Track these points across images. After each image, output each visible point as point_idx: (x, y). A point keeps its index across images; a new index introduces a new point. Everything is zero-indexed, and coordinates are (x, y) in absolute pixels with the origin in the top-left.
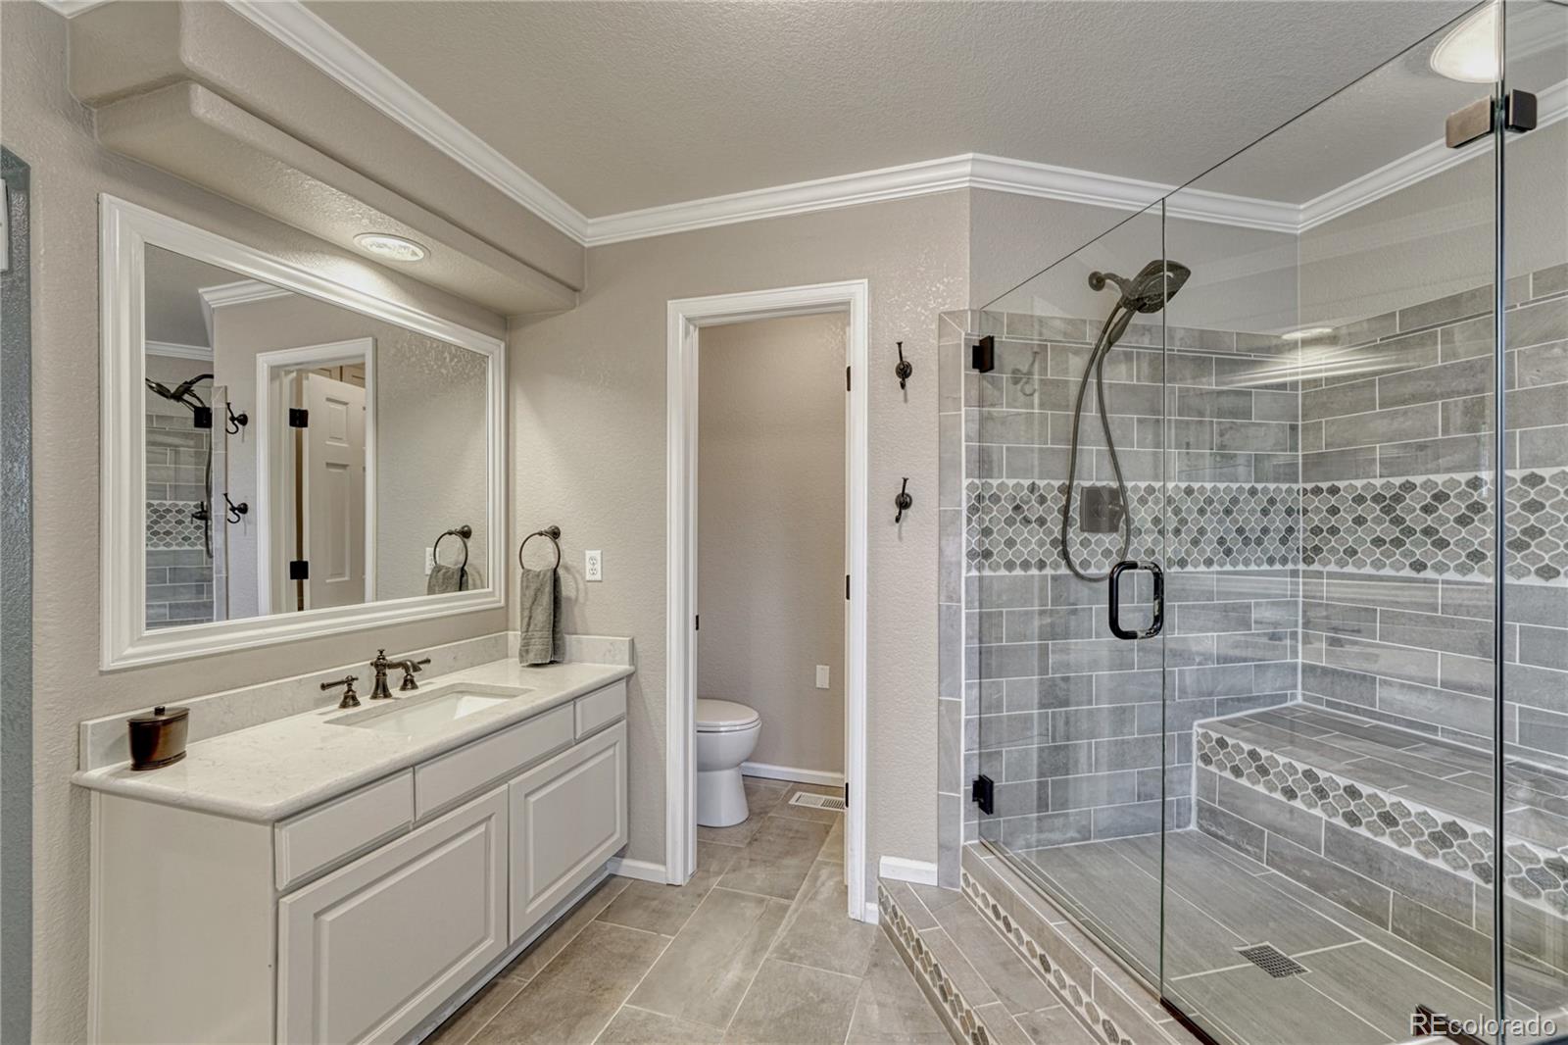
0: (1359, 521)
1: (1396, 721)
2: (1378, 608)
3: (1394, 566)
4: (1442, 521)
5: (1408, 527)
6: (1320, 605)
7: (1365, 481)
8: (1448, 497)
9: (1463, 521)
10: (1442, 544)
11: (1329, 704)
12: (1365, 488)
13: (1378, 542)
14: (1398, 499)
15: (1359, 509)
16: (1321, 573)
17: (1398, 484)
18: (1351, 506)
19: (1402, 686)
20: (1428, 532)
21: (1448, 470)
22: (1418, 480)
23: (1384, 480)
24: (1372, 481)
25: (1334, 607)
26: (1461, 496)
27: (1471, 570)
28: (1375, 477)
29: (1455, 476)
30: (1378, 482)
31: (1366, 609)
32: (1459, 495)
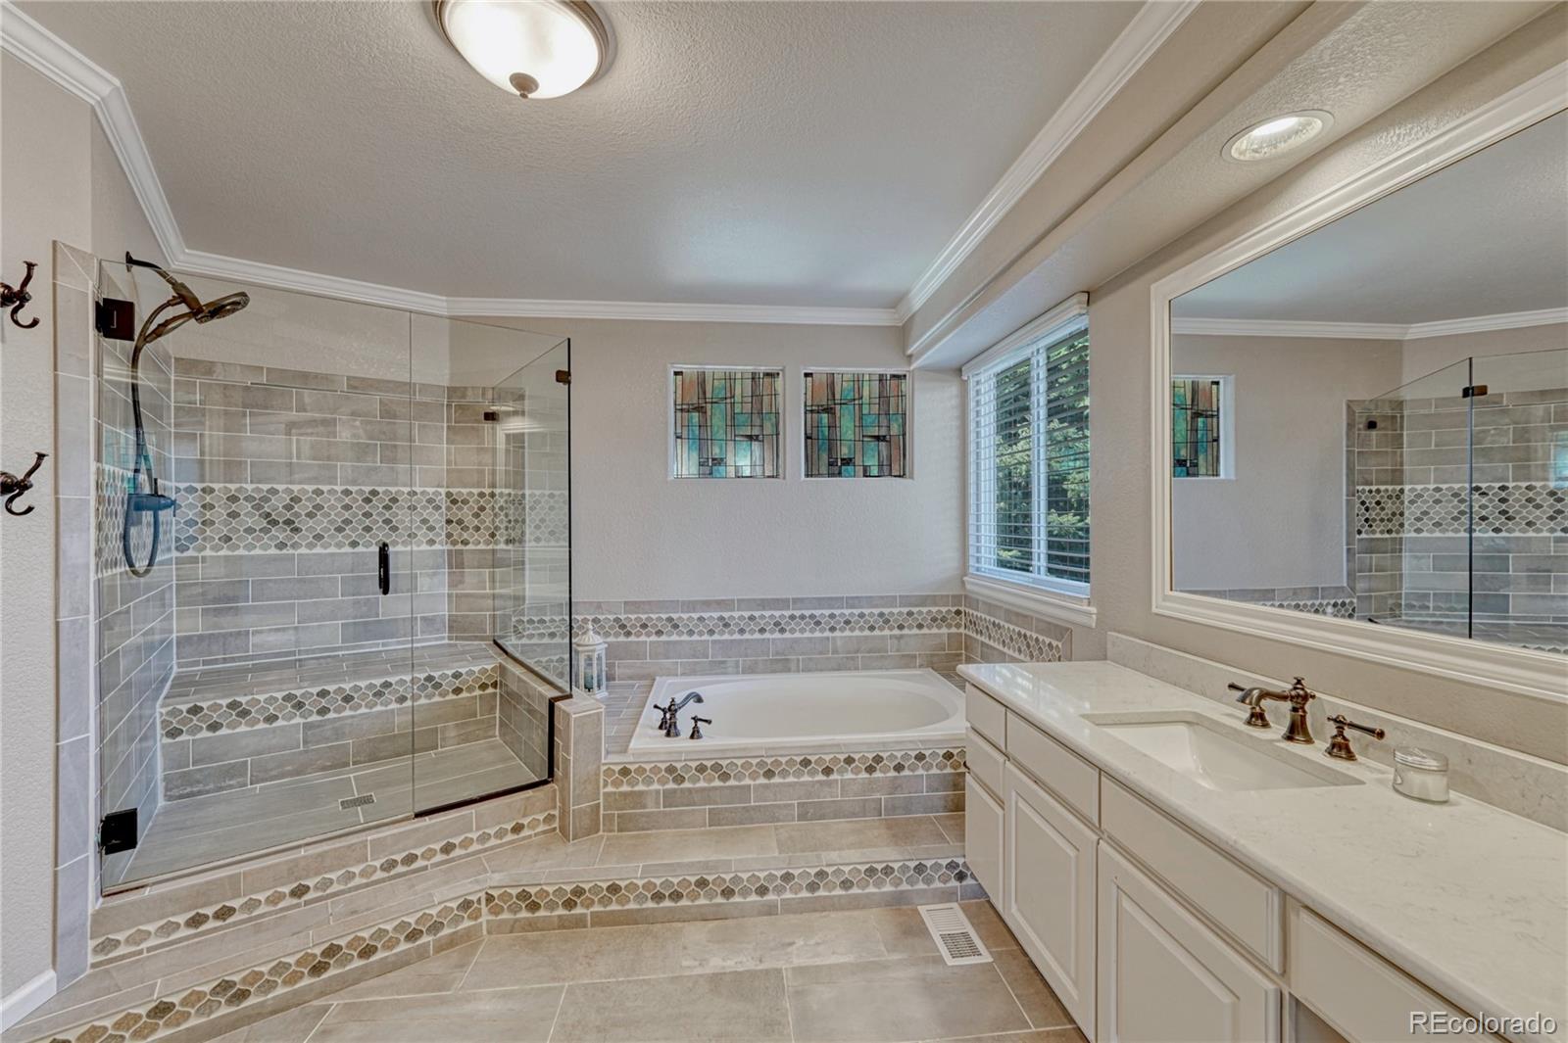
0: (234, 515)
1: (266, 656)
2: (250, 579)
3: (262, 548)
4: (297, 515)
5: (274, 519)
6: (197, 584)
7: (238, 485)
8: (301, 500)
9: (310, 515)
10: (296, 530)
11: (205, 663)
12: (239, 490)
13: (249, 531)
14: (265, 499)
15: (233, 506)
16: (197, 558)
17: (265, 489)
18: (225, 503)
19: (270, 630)
20: (288, 522)
21: (300, 483)
22: (280, 487)
23: (254, 486)
24: (244, 485)
25: (210, 584)
26: (309, 499)
27: (315, 546)
28: (247, 483)
29: (306, 487)
30: (249, 487)
31: (240, 582)
32: (308, 499)
